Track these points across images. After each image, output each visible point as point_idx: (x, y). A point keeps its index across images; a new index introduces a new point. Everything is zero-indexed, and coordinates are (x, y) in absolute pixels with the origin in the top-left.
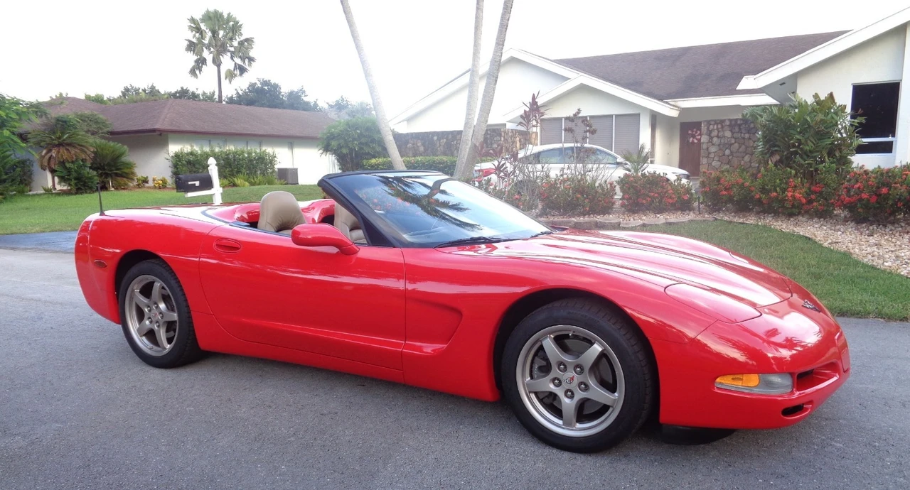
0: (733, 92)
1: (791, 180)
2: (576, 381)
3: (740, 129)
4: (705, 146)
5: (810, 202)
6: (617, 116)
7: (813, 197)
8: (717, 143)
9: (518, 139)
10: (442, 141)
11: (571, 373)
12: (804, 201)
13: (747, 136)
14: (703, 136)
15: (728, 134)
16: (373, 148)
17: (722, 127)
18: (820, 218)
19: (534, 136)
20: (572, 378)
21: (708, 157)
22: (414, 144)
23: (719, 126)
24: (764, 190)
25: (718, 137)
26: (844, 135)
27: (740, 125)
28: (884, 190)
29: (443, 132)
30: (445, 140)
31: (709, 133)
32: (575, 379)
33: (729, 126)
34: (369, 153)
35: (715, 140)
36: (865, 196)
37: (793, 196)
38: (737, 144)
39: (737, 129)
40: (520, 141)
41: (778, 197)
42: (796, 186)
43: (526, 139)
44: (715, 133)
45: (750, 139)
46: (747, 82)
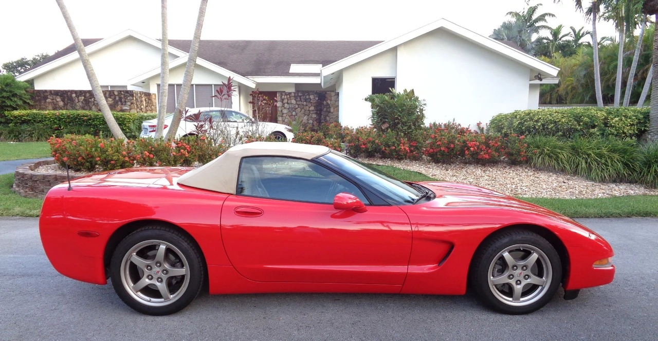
0: (287, 74)
1: (402, 139)
2: (523, 275)
3: (300, 99)
4: (280, 109)
5: (411, 151)
6: (215, 85)
7: (412, 149)
8: (288, 107)
9: (144, 99)
10: (80, 98)
11: (519, 271)
12: (409, 151)
13: (305, 103)
14: (278, 103)
15: (293, 102)
16: (15, 102)
17: (290, 97)
18: (416, 161)
19: (153, 97)
20: (521, 273)
21: (282, 116)
22: (53, 99)
23: (288, 96)
24: (387, 145)
25: (288, 103)
26: (419, 113)
27: (300, 96)
28: (452, 146)
29: (81, 91)
30: (83, 98)
31: (282, 100)
32: (522, 273)
33: (294, 96)
34: (11, 106)
35: (286, 105)
36: (443, 149)
37: (405, 149)
38: (299, 109)
39: (299, 99)
40: (145, 100)
41: (395, 149)
42: (404, 143)
43: (149, 99)
44: (285, 101)
45: (307, 105)
46: (294, 68)
